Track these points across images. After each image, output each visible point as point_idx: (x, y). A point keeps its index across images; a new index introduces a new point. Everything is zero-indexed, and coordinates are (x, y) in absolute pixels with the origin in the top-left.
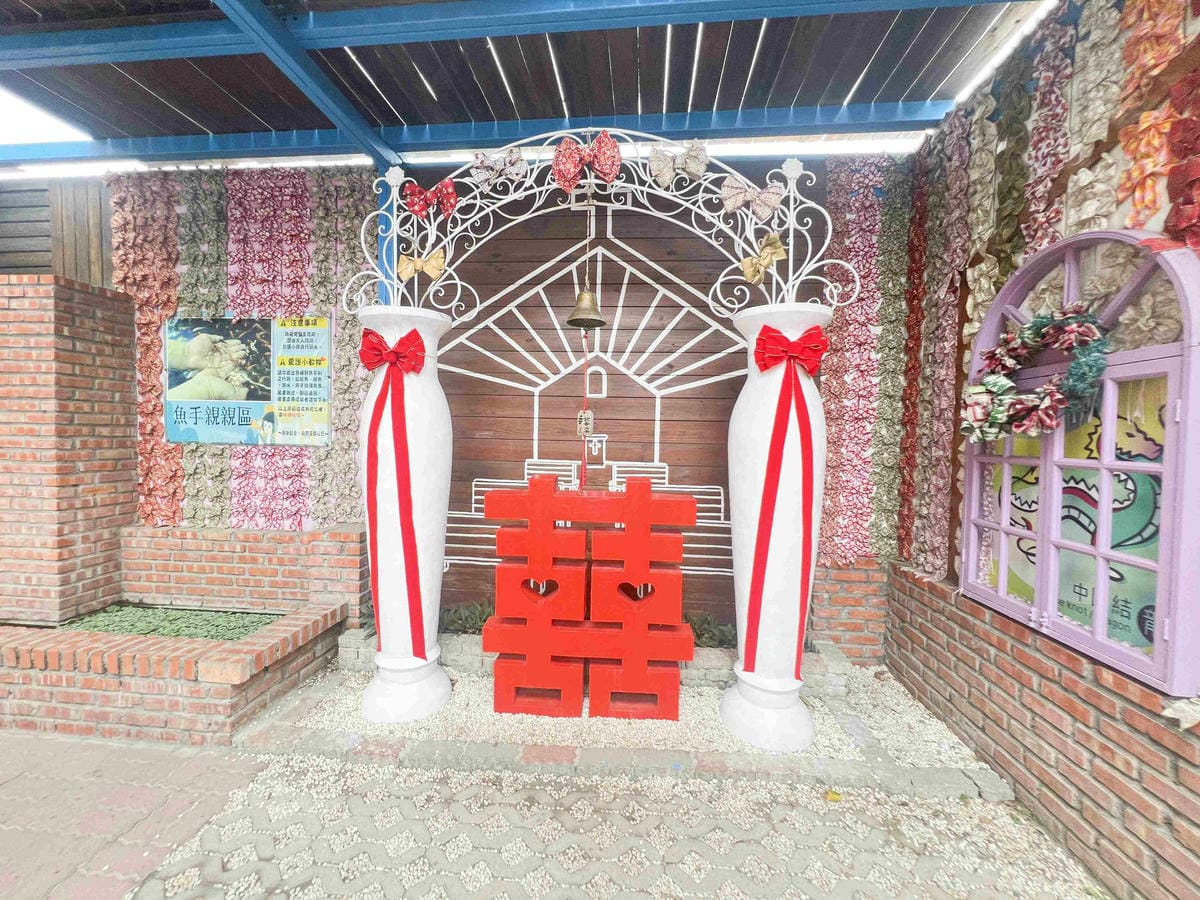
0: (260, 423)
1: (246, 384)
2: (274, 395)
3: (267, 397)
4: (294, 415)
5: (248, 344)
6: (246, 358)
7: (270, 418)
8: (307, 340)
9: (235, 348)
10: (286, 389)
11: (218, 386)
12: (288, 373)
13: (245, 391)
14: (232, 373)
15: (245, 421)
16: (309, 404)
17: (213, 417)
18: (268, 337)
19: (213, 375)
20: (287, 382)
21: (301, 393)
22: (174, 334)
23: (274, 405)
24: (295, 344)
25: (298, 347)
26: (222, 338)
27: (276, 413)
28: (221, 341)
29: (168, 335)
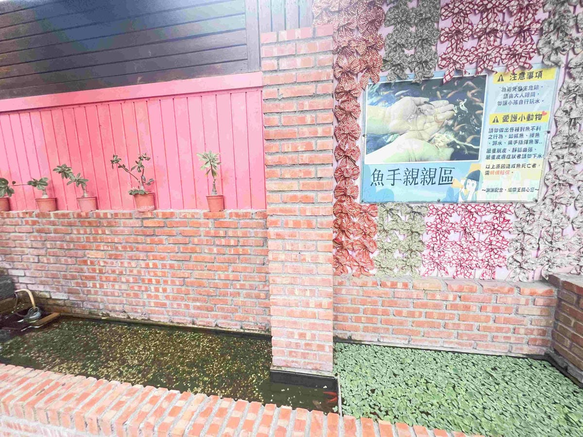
0: (463, 182)
1: (452, 145)
2: (483, 153)
3: (474, 156)
4: (502, 173)
5: (457, 104)
6: (454, 118)
7: (475, 176)
8: (527, 95)
9: (442, 109)
10: (497, 147)
11: (421, 148)
12: (502, 130)
13: (450, 151)
14: (437, 135)
15: (446, 180)
16: (521, 161)
17: (411, 178)
18: (481, 95)
19: (416, 138)
20: (498, 140)
21: (514, 150)
22: (375, 99)
23: (481, 164)
24: (512, 100)
25: (516, 103)
26: (427, 99)
27: (483, 171)
28: (425, 102)
29: (368, 102)
